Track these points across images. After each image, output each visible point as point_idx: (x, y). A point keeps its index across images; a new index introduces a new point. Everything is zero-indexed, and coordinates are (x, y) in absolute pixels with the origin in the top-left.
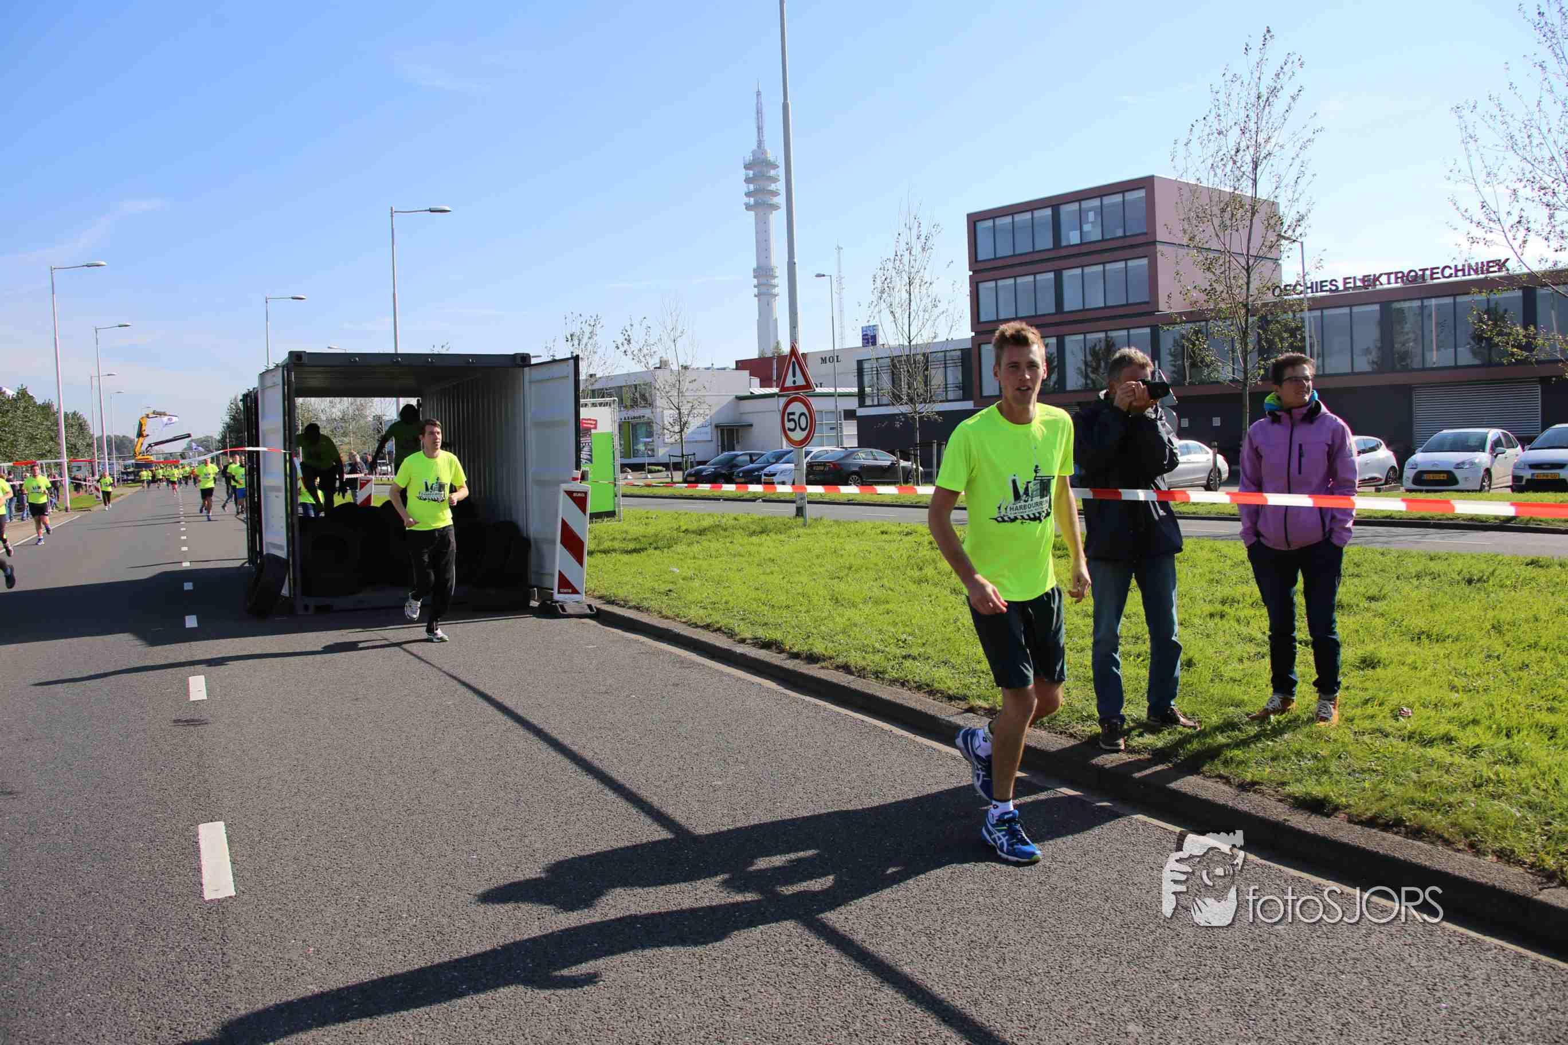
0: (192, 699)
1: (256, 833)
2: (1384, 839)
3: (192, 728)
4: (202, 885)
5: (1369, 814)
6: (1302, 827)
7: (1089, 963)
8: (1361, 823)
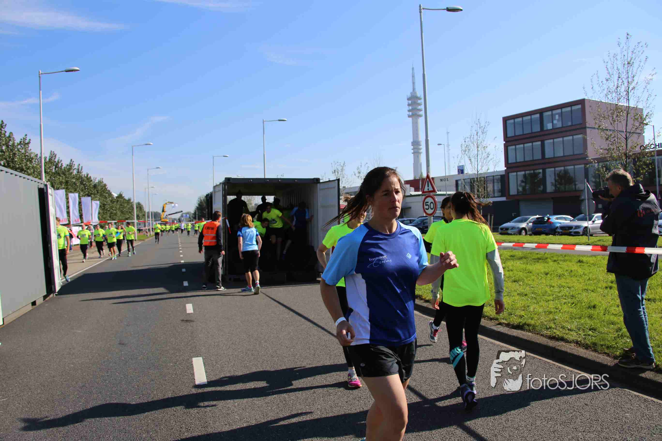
0: (187, 312)
1: (214, 362)
3: (188, 323)
4: (195, 379)
7: (544, 423)
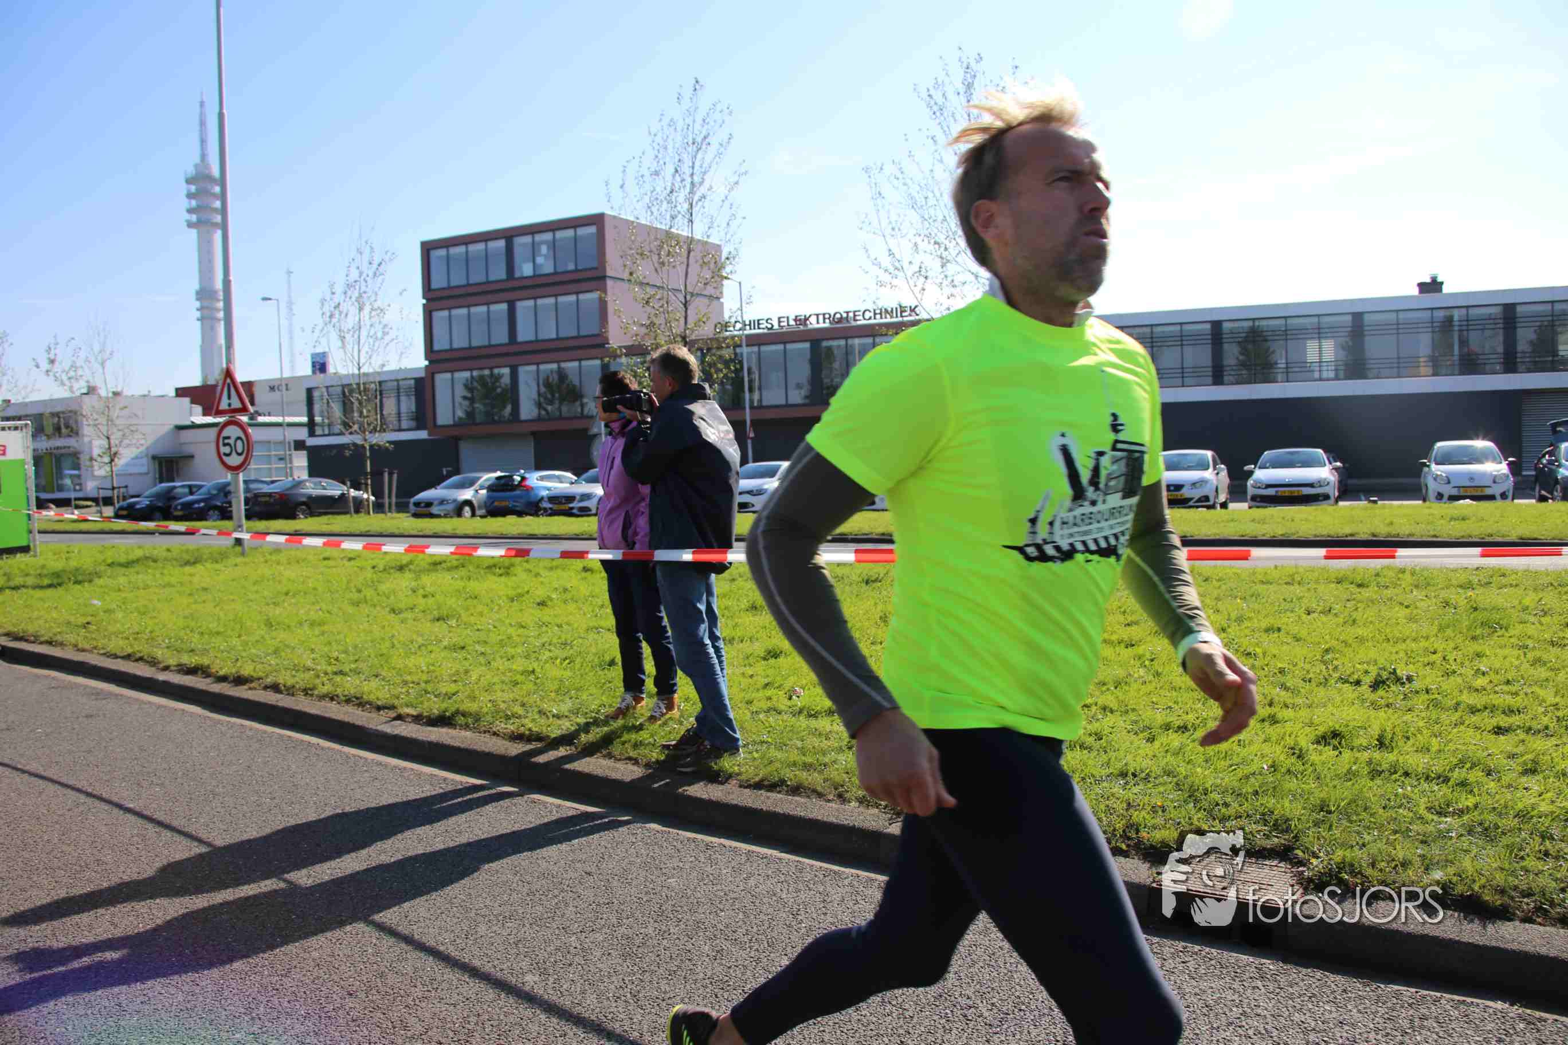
2: (768, 798)
5: (757, 779)
6: (698, 795)
8: (749, 787)
